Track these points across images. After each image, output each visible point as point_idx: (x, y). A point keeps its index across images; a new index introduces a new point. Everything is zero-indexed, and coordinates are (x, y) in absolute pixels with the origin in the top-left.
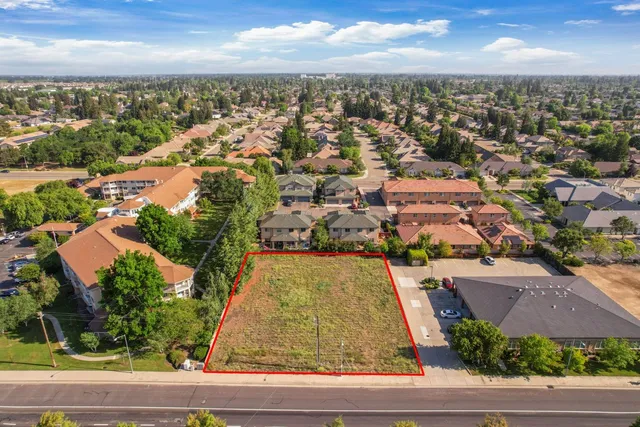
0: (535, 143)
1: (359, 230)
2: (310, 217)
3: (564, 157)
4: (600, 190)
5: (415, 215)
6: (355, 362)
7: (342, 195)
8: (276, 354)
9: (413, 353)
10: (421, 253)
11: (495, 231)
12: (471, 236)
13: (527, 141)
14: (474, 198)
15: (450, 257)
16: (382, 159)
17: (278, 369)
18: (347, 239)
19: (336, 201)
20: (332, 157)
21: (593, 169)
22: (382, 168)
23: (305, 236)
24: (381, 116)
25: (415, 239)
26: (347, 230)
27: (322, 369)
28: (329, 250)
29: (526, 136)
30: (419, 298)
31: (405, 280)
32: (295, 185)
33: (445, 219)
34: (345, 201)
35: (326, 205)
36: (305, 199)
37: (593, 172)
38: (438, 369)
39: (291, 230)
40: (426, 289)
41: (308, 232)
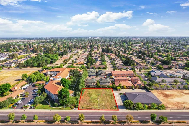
0: (150, 60)
1: (106, 83)
2: (96, 80)
3: (157, 64)
4: (161, 73)
5: (118, 79)
6: (106, 108)
7: (102, 75)
8: (91, 107)
9: (117, 106)
10: (119, 88)
11: (136, 83)
12: (131, 84)
13: (148, 59)
14: (132, 75)
15: (126, 89)
16: (112, 65)
17: (92, 109)
18: (104, 85)
19: (101, 76)
20: (100, 64)
21: (162, 67)
22: (112, 67)
23: (95, 84)
24: (112, 52)
25: (118, 85)
26: (104, 83)
27: (100, 109)
28: (100, 87)
29: (148, 58)
30: (118, 97)
31: (116, 93)
32: (91, 72)
33: (125, 80)
34: (103, 76)
35: (99, 77)
36: (94, 75)
37: (162, 68)
38: (121, 109)
39: (92, 83)
40: (120, 95)
41: (95, 83)
